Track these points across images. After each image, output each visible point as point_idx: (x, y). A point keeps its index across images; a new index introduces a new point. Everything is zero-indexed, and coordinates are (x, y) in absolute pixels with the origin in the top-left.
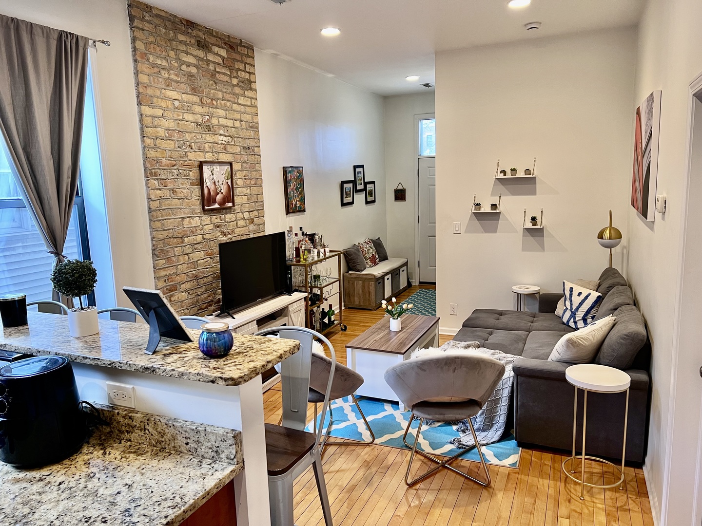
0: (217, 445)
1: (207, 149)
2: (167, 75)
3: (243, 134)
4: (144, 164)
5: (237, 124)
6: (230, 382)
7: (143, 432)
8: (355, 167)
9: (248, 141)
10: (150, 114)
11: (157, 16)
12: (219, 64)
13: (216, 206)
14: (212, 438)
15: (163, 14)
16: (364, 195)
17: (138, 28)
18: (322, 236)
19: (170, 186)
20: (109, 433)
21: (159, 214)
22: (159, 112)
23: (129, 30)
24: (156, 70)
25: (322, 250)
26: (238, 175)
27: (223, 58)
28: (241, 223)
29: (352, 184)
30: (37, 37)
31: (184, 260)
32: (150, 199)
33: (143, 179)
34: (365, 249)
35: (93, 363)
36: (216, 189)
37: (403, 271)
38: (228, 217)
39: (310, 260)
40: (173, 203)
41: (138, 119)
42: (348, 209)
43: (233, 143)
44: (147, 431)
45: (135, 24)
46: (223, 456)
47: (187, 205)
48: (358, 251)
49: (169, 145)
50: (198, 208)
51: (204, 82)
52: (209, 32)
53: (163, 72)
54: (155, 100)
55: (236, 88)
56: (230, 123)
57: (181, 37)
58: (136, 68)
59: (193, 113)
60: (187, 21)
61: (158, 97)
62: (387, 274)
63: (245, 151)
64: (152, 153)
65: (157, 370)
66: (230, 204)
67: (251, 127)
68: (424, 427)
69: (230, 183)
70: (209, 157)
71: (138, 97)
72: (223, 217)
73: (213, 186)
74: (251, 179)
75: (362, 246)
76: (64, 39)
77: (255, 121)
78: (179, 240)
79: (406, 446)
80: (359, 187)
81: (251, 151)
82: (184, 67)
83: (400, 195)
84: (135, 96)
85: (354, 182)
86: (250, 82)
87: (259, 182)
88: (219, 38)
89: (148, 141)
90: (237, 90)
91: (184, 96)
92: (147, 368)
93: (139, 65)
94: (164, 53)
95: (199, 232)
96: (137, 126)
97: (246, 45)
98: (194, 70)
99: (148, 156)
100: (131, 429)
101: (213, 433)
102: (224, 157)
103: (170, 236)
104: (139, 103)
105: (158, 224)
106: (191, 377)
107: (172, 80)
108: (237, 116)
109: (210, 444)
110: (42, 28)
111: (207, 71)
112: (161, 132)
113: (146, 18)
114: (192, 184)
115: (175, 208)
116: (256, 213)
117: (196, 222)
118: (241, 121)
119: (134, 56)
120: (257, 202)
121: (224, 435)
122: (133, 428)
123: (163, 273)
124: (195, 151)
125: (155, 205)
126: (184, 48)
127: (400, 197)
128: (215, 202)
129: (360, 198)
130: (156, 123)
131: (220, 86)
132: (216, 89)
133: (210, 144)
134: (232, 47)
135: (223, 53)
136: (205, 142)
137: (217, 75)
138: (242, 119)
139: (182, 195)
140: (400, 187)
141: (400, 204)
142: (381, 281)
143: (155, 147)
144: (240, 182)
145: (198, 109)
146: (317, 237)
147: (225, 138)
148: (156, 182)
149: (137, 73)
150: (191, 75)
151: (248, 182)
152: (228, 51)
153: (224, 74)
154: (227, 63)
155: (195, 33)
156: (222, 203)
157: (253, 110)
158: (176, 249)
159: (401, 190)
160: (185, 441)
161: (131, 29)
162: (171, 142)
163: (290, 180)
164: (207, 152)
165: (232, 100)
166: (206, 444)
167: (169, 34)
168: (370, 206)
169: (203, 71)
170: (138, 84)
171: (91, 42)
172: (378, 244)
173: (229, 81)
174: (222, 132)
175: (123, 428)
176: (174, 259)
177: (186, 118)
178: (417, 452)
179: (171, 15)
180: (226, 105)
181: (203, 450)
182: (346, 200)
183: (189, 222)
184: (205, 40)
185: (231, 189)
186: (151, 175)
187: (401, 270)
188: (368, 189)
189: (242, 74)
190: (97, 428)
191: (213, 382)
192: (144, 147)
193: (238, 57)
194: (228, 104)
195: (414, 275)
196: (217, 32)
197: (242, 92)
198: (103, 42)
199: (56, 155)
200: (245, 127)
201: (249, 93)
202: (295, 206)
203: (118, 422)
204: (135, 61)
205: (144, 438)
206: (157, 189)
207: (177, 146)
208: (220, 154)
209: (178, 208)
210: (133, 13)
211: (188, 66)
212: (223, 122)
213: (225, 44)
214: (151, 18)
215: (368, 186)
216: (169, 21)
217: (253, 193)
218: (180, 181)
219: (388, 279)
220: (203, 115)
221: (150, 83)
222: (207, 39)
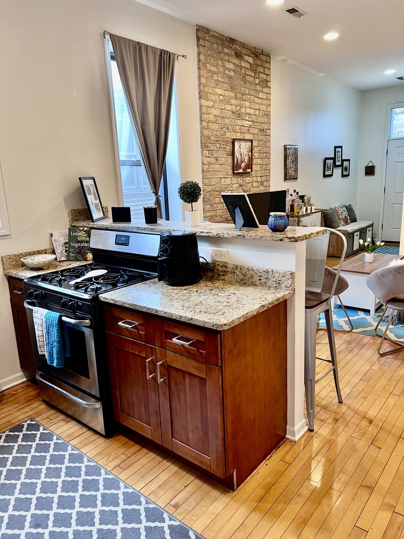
0: (279, 279)
1: (238, 130)
2: (216, 78)
3: (260, 120)
4: (201, 140)
5: (257, 112)
6: (292, 240)
7: (233, 274)
8: (336, 147)
9: (263, 125)
10: (206, 105)
11: (213, 36)
12: (248, 69)
13: (241, 171)
14: (277, 275)
15: (216, 34)
16: (341, 170)
17: (201, 45)
18: (310, 197)
19: (215, 155)
20: (212, 276)
21: (208, 174)
22: (211, 104)
23: (196, 47)
24: (211, 74)
25: (309, 208)
26: (256, 150)
27: (251, 64)
28: (255, 184)
29: (332, 160)
30: (149, 54)
31: (220, 207)
32: (203, 164)
33: (200, 150)
34: (339, 212)
35: (206, 235)
36: (242, 159)
37: (369, 231)
38: (248, 179)
39: (301, 213)
40: (216, 167)
41: (199, 109)
42: (328, 180)
43: (253, 126)
44: (235, 274)
45: (200, 43)
46: (283, 286)
47: (224, 169)
48: (334, 212)
49: (216, 127)
50: (230, 172)
51: (238, 82)
52: (243, 45)
53: (214, 75)
54: (209, 95)
55: (258, 86)
56: (252, 112)
57: (226, 51)
58: (199, 74)
59: (231, 105)
60: (230, 38)
61: (211, 93)
62: (357, 231)
63: (261, 132)
64: (206, 132)
65: (246, 236)
66: (249, 170)
67: (266, 115)
68: (391, 326)
69: (250, 155)
70: (238, 136)
71: (199, 93)
72: (244, 179)
73: (240, 156)
74: (263, 153)
75: (337, 209)
76: (163, 54)
77: (268, 110)
78: (218, 193)
79: (377, 335)
80: (338, 163)
81: (265, 132)
82: (227, 72)
83: (370, 171)
84: (198, 93)
85: (334, 159)
86: (267, 81)
87: (268, 155)
88: (249, 49)
89: (204, 124)
90: (258, 88)
91: (226, 92)
92: (240, 235)
93: (202, 71)
94: (215, 63)
95: (230, 188)
96: (198, 113)
97: (266, 54)
98: (232, 74)
99: (204, 134)
100: (225, 273)
101: (277, 272)
102: (248, 136)
103: (213, 189)
104: (200, 98)
105: (207, 181)
106: (267, 238)
107: (219, 81)
108: (257, 107)
109: (275, 279)
110: (152, 47)
111: (240, 74)
112: (212, 118)
113: (207, 38)
114: (228, 155)
115: (217, 171)
116: (264, 178)
117: (228, 181)
118: (260, 110)
119: (198, 65)
120: (266, 169)
121: (284, 273)
122: (226, 272)
123: (208, 214)
124: (230, 132)
125: (206, 167)
126: (227, 58)
127: (370, 172)
128: (240, 168)
129: (338, 172)
130: (209, 111)
131: (248, 85)
132: (245, 87)
133: (240, 127)
134: (256, 56)
135: (251, 60)
136: (236, 126)
137: (246, 76)
138: (261, 109)
139: (221, 162)
140: (370, 164)
141: (370, 178)
142: (351, 236)
143: (208, 128)
144: (256, 155)
145: (233, 101)
146: (306, 198)
147: (249, 123)
148: (207, 152)
149: (199, 77)
150: (230, 77)
151: (261, 155)
152: (254, 59)
153: (251, 76)
154: (253, 68)
155: (234, 46)
156: (245, 169)
157: (267, 102)
158: (216, 199)
159: (371, 167)
160: (259, 278)
161: (198, 46)
162: (217, 125)
163: (289, 155)
164: (238, 132)
165: (255, 95)
166: (272, 279)
167: (219, 48)
168: (345, 179)
169: (238, 74)
170: (200, 84)
171: (176, 56)
172: (349, 209)
173: (254, 81)
174: (247, 118)
175: (221, 273)
176: (215, 206)
177: (226, 108)
178: (385, 339)
179: (221, 35)
180: (250, 99)
181: (270, 283)
182: (327, 173)
183: (225, 181)
184: (240, 51)
185: (251, 159)
186: (205, 147)
187: (368, 229)
188: (344, 165)
189: (263, 76)
190: (205, 274)
191: (281, 240)
192: (202, 128)
193: (260, 63)
194: (252, 97)
195: (377, 235)
196: (248, 45)
197: (261, 89)
198: (183, 56)
199: (157, 131)
200: (261, 115)
201: (265, 90)
202: (291, 175)
203: (218, 270)
204: (199, 69)
205: (233, 278)
206: (208, 157)
207: (220, 127)
208: (245, 134)
209: (219, 171)
210: (200, 35)
211: (229, 71)
212: (248, 111)
213: (253, 53)
214: (209, 38)
215: (345, 163)
216: (219, 39)
217: (264, 163)
218: (221, 152)
219: (357, 235)
220: (236, 106)
221: (207, 83)
222: (242, 51)
